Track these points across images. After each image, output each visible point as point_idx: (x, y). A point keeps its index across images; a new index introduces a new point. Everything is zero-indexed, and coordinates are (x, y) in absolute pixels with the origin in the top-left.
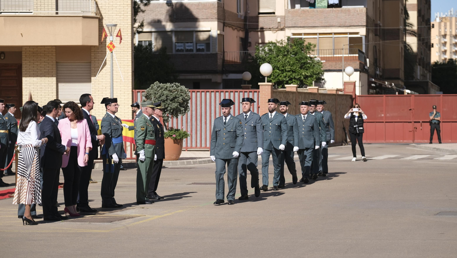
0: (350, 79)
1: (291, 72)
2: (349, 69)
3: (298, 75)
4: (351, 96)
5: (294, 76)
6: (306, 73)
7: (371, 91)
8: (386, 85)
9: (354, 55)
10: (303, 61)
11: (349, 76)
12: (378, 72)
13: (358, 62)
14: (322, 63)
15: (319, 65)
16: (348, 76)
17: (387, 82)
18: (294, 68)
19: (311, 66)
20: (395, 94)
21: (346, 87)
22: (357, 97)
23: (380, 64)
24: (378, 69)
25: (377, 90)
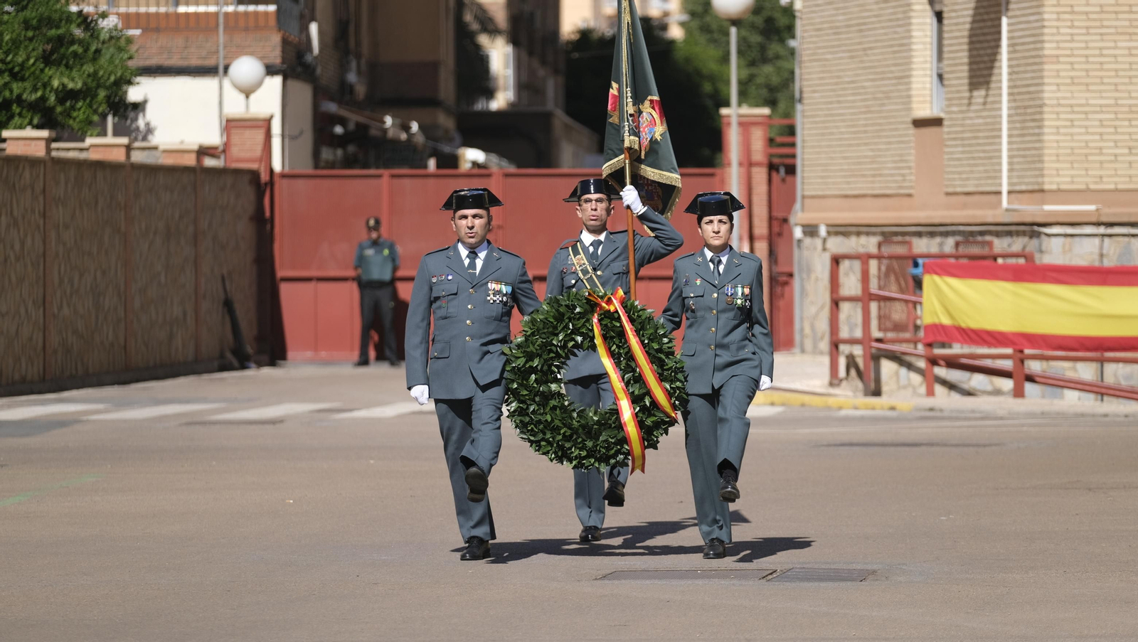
0: (247, 106)
1: (6, 74)
2: (246, 67)
3: (35, 89)
4: (254, 175)
5: (16, 92)
6: (65, 80)
7: (327, 154)
8: (385, 131)
9: (261, 8)
10: (53, 32)
11: (247, 97)
12: (352, 77)
13: (276, 39)
14: (130, 40)
15: (120, 49)
16: (242, 97)
17: (393, 117)
18: (20, 60)
19: (86, 50)
20: (425, 167)
21: (235, 139)
22: (276, 179)
23: (358, 43)
24: (354, 64)
25: (351, 149)
